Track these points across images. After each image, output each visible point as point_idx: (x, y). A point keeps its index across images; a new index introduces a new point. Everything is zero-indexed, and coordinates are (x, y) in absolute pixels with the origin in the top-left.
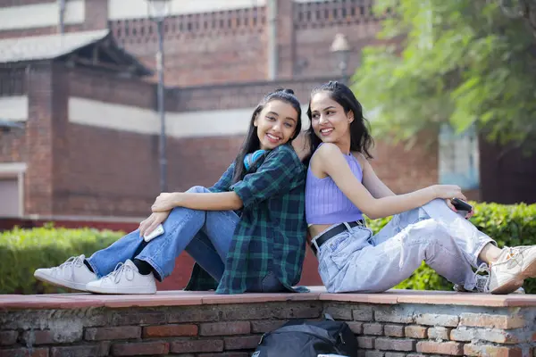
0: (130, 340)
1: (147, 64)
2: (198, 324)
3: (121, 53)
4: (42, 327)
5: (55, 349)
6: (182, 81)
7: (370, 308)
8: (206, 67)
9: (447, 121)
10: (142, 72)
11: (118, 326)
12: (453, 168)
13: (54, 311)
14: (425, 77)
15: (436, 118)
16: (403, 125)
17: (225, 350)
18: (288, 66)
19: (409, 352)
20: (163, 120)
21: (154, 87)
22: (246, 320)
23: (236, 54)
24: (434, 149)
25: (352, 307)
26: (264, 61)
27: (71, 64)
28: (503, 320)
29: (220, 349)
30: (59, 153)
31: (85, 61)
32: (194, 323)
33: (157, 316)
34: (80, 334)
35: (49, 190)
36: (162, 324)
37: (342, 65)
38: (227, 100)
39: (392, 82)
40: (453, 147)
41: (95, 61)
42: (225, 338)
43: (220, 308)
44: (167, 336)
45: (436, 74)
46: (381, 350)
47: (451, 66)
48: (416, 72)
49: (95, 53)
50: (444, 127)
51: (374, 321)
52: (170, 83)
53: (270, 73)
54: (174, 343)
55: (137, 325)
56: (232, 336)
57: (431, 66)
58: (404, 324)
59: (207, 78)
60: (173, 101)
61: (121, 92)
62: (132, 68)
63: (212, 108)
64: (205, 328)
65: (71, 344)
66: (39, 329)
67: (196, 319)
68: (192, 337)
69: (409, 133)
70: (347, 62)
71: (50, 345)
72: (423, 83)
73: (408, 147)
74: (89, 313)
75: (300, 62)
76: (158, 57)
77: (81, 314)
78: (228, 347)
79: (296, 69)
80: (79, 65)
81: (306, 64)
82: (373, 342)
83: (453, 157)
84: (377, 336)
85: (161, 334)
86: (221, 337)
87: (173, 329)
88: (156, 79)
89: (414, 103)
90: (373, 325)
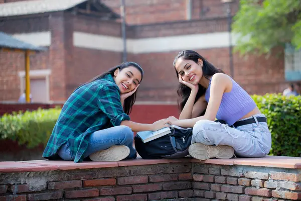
0: (75, 189)
1: (117, 12)
2: (116, 178)
3: (103, 6)
4: (22, 183)
5: (30, 195)
6: (137, 21)
8: (152, 13)
9: (290, 42)
10: (115, 16)
11: (68, 180)
12: (293, 68)
13: (29, 173)
14: (276, 17)
15: (282, 40)
16: (265, 44)
18: (198, 11)
19: (241, 194)
20: (125, 45)
21: (120, 24)
22: (145, 175)
23: (168, 5)
24: (282, 56)
25: (208, 166)
26: (184, 9)
27: (74, 13)
29: (129, 192)
30: (68, 64)
31: (82, 11)
32: (114, 178)
33: (92, 174)
34: (45, 186)
35: (63, 85)
36: (94, 179)
37: (228, 10)
38: (164, 32)
39: (257, 20)
40: (293, 56)
41: (88, 11)
42: (133, 186)
43: (129, 168)
44: (97, 186)
45: (282, 15)
47: (291, 10)
48: (271, 14)
49: (88, 7)
50: (288, 45)
52: (130, 22)
53: (188, 16)
54: (102, 189)
55: (79, 180)
56: (137, 184)
57: (279, 10)
58: (238, 177)
59: (152, 19)
60: (132, 32)
61: (104, 28)
62: (109, 15)
63: (156, 36)
64: (121, 181)
65: (40, 192)
66: (20, 184)
67: (115, 175)
68: (112, 186)
69: (267, 50)
70: (231, 8)
72: (275, 20)
73: (267, 57)
74: (50, 174)
75: (205, 9)
76: (122, 8)
77: (45, 174)
78: (134, 191)
79: (203, 13)
80: (79, 14)
81: (208, 10)
83: (293, 62)
85: (94, 185)
86: (131, 185)
87: (100, 181)
88: (121, 21)
89: (270, 31)
90: (220, 177)
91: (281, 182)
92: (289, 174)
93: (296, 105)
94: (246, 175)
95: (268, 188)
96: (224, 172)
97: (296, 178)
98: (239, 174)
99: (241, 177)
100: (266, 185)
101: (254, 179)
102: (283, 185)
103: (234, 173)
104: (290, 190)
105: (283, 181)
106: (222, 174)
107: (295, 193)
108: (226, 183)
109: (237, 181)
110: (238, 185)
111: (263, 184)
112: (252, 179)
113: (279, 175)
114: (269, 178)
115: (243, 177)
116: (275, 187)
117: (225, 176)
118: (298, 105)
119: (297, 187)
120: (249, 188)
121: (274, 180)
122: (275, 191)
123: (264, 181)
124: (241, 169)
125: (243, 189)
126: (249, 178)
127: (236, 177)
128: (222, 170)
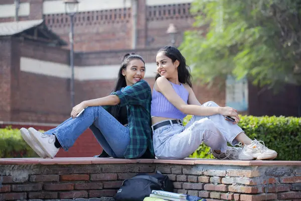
0: (53, 182)
1: (64, 39)
2: (90, 174)
3: (50, 33)
4: (7, 174)
6: (84, 49)
7: (180, 167)
8: (98, 41)
9: (231, 73)
10: (61, 43)
11: (48, 174)
12: (234, 99)
13: (13, 166)
14: (219, 48)
15: (224, 71)
16: (206, 74)
17: (103, 188)
18: (143, 40)
19: (200, 190)
20: (73, 70)
21: (68, 52)
22: (115, 173)
23: (114, 34)
24: (224, 87)
25: (171, 167)
26: (129, 38)
27: (21, 38)
28: (248, 173)
29: (101, 188)
30: (14, 88)
31: (30, 37)
32: (87, 174)
33: (68, 170)
34: (27, 178)
35: (9, 108)
36: (70, 174)
37: (173, 41)
38: (109, 60)
39: (200, 51)
40: (234, 87)
41: (35, 38)
42: (104, 182)
43: (101, 166)
44: (72, 181)
45: (225, 47)
46: (186, 189)
47: (234, 42)
48: (213, 46)
49: (36, 33)
50: (229, 76)
51: (182, 174)
52: (77, 50)
53: (133, 45)
54: (76, 184)
55: (57, 174)
56: (108, 181)
57: (222, 42)
58: (198, 175)
59: (97, 47)
60: (78, 60)
61: (50, 54)
62: (56, 41)
63: (101, 64)
64: (93, 177)
66: (6, 175)
67: (89, 172)
68: (86, 181)
69: (209, 79)
70: (175, 39)
71: (11, 184)
72: (218, 52)
73: (209, 87)
74: (32, 167)
75: (150, 39)
76: (70, 35)
77: (28, 168)
78: (105, 187)
79: (147, 43)
80: (26, 39)
81: (153, 40)
82: (182, 185)
83: (234, 93)
84: (184, 182)
85: (70, 179)
86: (101, 181)
87: (75, 176)
88: (70, 47)
89: (212, 62)
90: (182, 176)
91: (237, 178)
92: (244, 171)
93: (243, 124)
94: (205, 173)
95: (225, 184)
96: (185, 171)
97: (250, 174)
98: (200, 173)
99: (200, 175)
100: (224, 181)
101: (213, 176)
102: (239, 180)
103: (195, 171)
104: (244, 185)
105: (238, 177)
106: (184, 173)
107: (250, 187)
108: (187, 181)
109: (198, 178)
110: (198, 182)
111: (221, 180)
112: (210, 176)
113: (235, 172)
114: (227, 175)
115: (203, 175)
116: (231, 183)
117: (186, 175)
118: (245, 124)
119: (251, 182)
120: (208, 184)
121: (231, 177)
122: (231, 186)
123: (221, 177)
124: (201, 168)
125: (203, 186)
126: (208, 176)
127: (196, 175)
128: (184, 169)
